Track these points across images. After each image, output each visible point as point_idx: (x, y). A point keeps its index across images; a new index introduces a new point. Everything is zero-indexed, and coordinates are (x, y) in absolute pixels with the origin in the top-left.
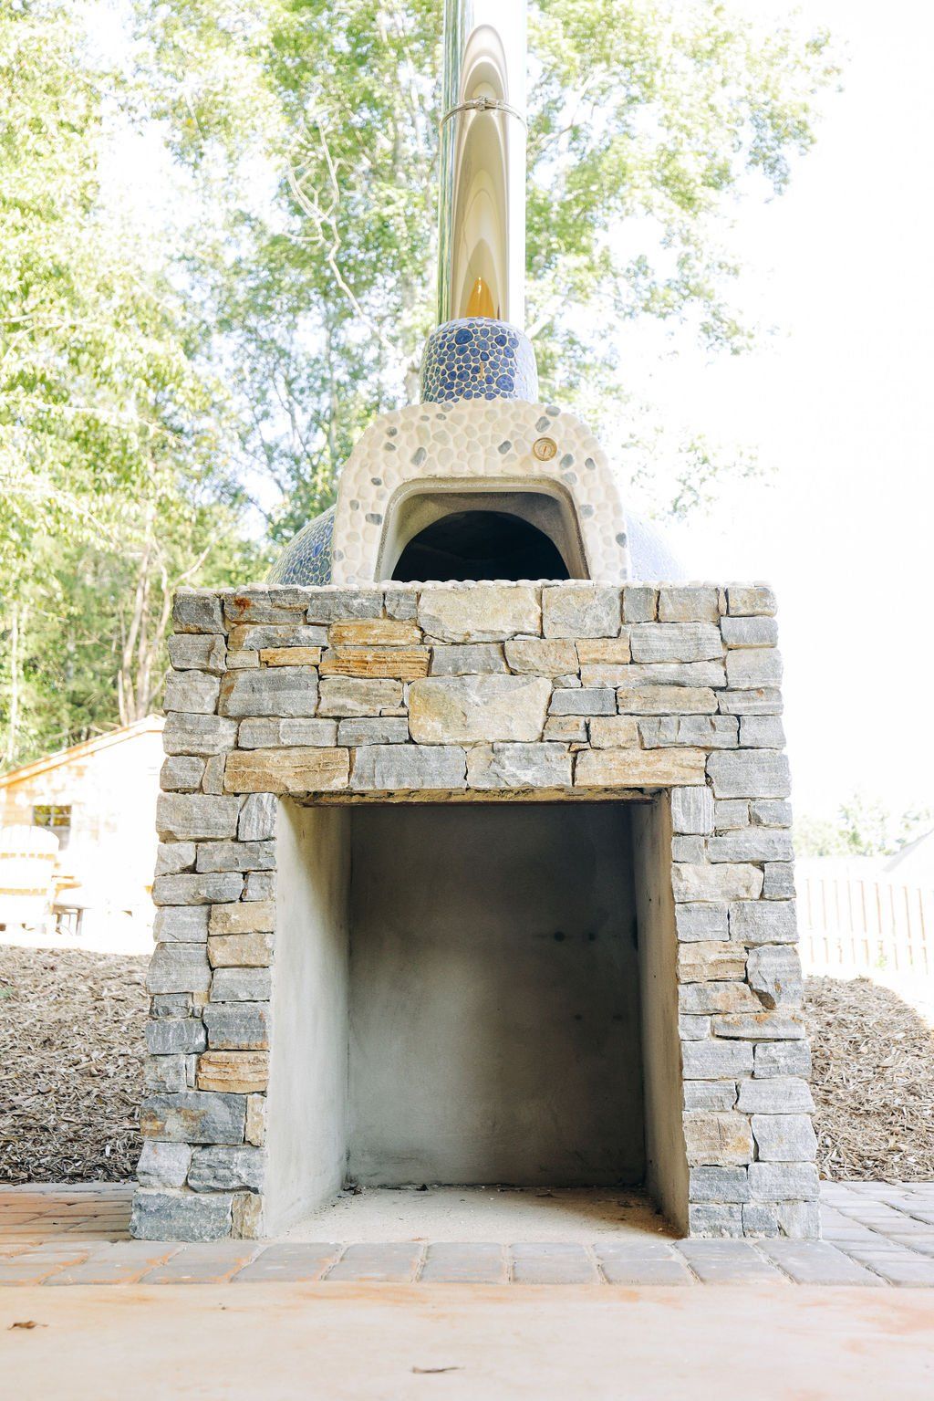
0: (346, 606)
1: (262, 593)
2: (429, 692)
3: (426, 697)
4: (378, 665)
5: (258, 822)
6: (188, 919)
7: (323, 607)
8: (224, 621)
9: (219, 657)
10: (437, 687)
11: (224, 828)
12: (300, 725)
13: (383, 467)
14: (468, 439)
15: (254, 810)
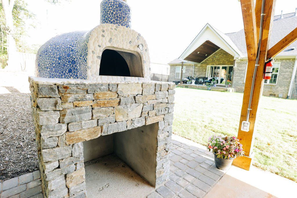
0: (100, 89)
1: (73, 84)
2: (120, 109)
3: (119, 111)
4: (108, 104)
5: (78, 151)
6: (58, 181)
7: (93, 88)
8: (59, 93)
9: (60, 106)
10: (122, 108)
11: (67, 155)
12: (88, 123)
13: (101, 42)
14: (122, 38)
15: (77, 148)
